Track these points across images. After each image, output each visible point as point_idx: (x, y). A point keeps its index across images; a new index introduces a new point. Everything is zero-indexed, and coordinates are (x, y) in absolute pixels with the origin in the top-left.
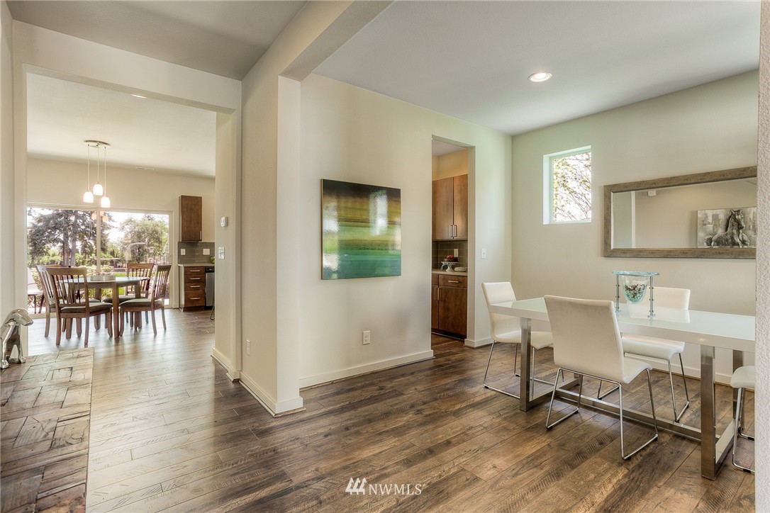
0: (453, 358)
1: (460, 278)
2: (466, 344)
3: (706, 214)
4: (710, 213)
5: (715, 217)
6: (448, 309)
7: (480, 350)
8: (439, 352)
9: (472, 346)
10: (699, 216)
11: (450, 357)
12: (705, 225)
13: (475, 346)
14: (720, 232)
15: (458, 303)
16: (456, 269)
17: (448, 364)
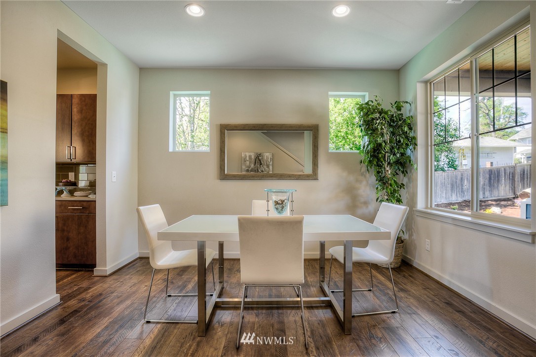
0: (88, 295)
1: (85, 204)
2: (95, 273)
3: (246, 155)
4: (248, 154)
5: (250, 157)
6: (68, 239)
7: (114, 277)
8: (65, 293)
9: (104, 274)
10: (243, 156)
11: (83, 295)
12: (245, 161)
13: (108, 273)
14: (252, 166)
15: (82, 231)
16: (76, 194)
17: (85, 306)
